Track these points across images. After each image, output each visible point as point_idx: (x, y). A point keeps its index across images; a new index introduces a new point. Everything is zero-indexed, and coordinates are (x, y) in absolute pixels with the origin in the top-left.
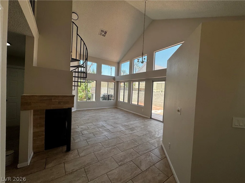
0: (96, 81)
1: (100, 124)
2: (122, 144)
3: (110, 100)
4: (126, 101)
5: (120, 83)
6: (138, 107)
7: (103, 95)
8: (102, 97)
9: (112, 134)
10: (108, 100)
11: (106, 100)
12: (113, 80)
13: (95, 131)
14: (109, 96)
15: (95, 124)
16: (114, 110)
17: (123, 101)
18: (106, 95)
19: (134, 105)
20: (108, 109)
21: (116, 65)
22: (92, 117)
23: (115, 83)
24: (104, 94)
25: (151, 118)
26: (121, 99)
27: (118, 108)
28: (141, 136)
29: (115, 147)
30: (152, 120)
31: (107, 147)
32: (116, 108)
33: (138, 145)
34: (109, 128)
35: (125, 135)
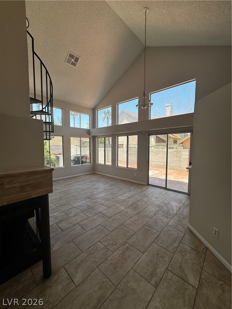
0: (63, 136)
1: (84, 205)
2: (135, 237)
3: (84, 164)
4: (109, 163)
5: (98, 138)
6: (128, 169)
7: (73, 157)
8: (74, 160)
9: (111, 219)
10: (82, 163)
11: (79, 164)
12: (88, 135)
13: (80, 219)
14: (82, 157)
15: (75, 206)
16: (94, 178)
17: (104, 163)
18: (79, 157)
19: (122, 169)
20: (83, 176)
21: (91, 113)
22: (65, 194)
23: (90, 138)
24: (75, 155)
25: (148, 184)
26: (101, 161)
27: (98, 174)
28: (152, 215)
29: (128, 246)
30: (150, 187)
31: (115, 248)
32: (94, 173)
33: (158, 233)
34: (101, 210)
35: (131, 219)
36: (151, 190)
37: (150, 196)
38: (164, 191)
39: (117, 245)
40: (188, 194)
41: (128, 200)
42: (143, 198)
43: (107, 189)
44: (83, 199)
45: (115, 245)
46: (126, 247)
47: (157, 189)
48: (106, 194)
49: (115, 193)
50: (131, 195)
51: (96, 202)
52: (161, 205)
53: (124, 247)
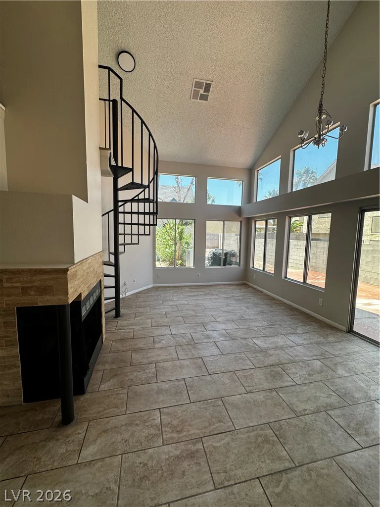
0: (195, 220)
1: (187, 335)
3: (229, 266)
4: (270, 268)
5: (256, 221)
6: (304, 289)
7: (210, 254)
8: (211, 258)
11: (220, 265)
12: (238, 217)
13: (164, 357)
14: (226, 254)
15: (174, 332)
17: (262, 269)
19: (293, 284)
20: (223, 286)
21: (245, 177)
23: (241, 222)
24: (214, 251)
25: (351, 331)
26: (258, 264)
27: (250, 287)
28: (305, 410)
29: (197, 451)
30: (355, 338)
31: (172, 438)
32: (245, 284)
34: (206, 354)
35: (248, 396)
37: (336, 360)
41: (271, 352)
43: (247, 318)
44: (193, 325)
45: (179, 432)
46: (193, 448)
48: (236, 327)
51: (208, 337)
53: (189, 446)
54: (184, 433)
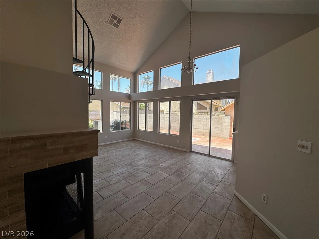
0: (102, 101)
1: (125, 172)
2: (181, 205)
3: (124, 130)
5: (139, 103)
7: (113, 122)
8: (113, 126)
9: (154, 187)
10: (122, 129)
11: (119, 130)
13: (122, 187)
14: (122, 123)
15: (116, 173)
16: (134, 144)
17: (144, 129)
18: (119, 122)
19: (164, 135)
21: (132, 78)
22: (104, 161)
23: (130, 103)
24: (115, 121)
25: (191, 151)
26: (141, 126)
28: (197, 183)
29: (174, 214)
30: (193, 154)
31: (160, 217)
32: (134, 140)
33: (204, 201)
34: (144, 178)
35: (176, 186)
36: (194, 157)
37: (193, 163)
38: (207, 158)
39: (163, 213)
40: (232, 161)
41: (171, 167)
42: (186, 165)
43: (149, 155)
44: (124, 166)
45: (161, 212)
46: (172, 215)
47: (200, 156)
48: (148, 161)
49: (157, 160)
50: (174, 161)
51: (138, 169)
52: (206, 173)
53: (170, 215)
54: (164, 212)
